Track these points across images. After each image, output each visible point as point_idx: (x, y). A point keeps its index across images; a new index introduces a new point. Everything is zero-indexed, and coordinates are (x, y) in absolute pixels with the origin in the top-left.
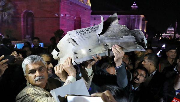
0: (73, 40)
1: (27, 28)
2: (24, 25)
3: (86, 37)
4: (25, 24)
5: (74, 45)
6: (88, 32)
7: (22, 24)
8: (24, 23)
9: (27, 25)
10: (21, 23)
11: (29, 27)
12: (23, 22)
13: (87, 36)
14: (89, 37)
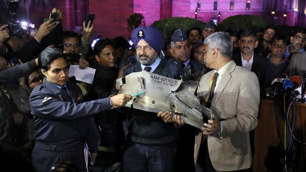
0: (144, 81)
1: (76, 13)
2: (70, 9)
3: (158, 86)
4: (73, 6)
5: (142, 88)
6: (163, 82)
7: (68, 6)
8: (70, 5)
9: (76, 8)
10: (65, 5)
11: (78, 11)
12: (68, 3)
13: (160, 86)
14: (161, 89)
